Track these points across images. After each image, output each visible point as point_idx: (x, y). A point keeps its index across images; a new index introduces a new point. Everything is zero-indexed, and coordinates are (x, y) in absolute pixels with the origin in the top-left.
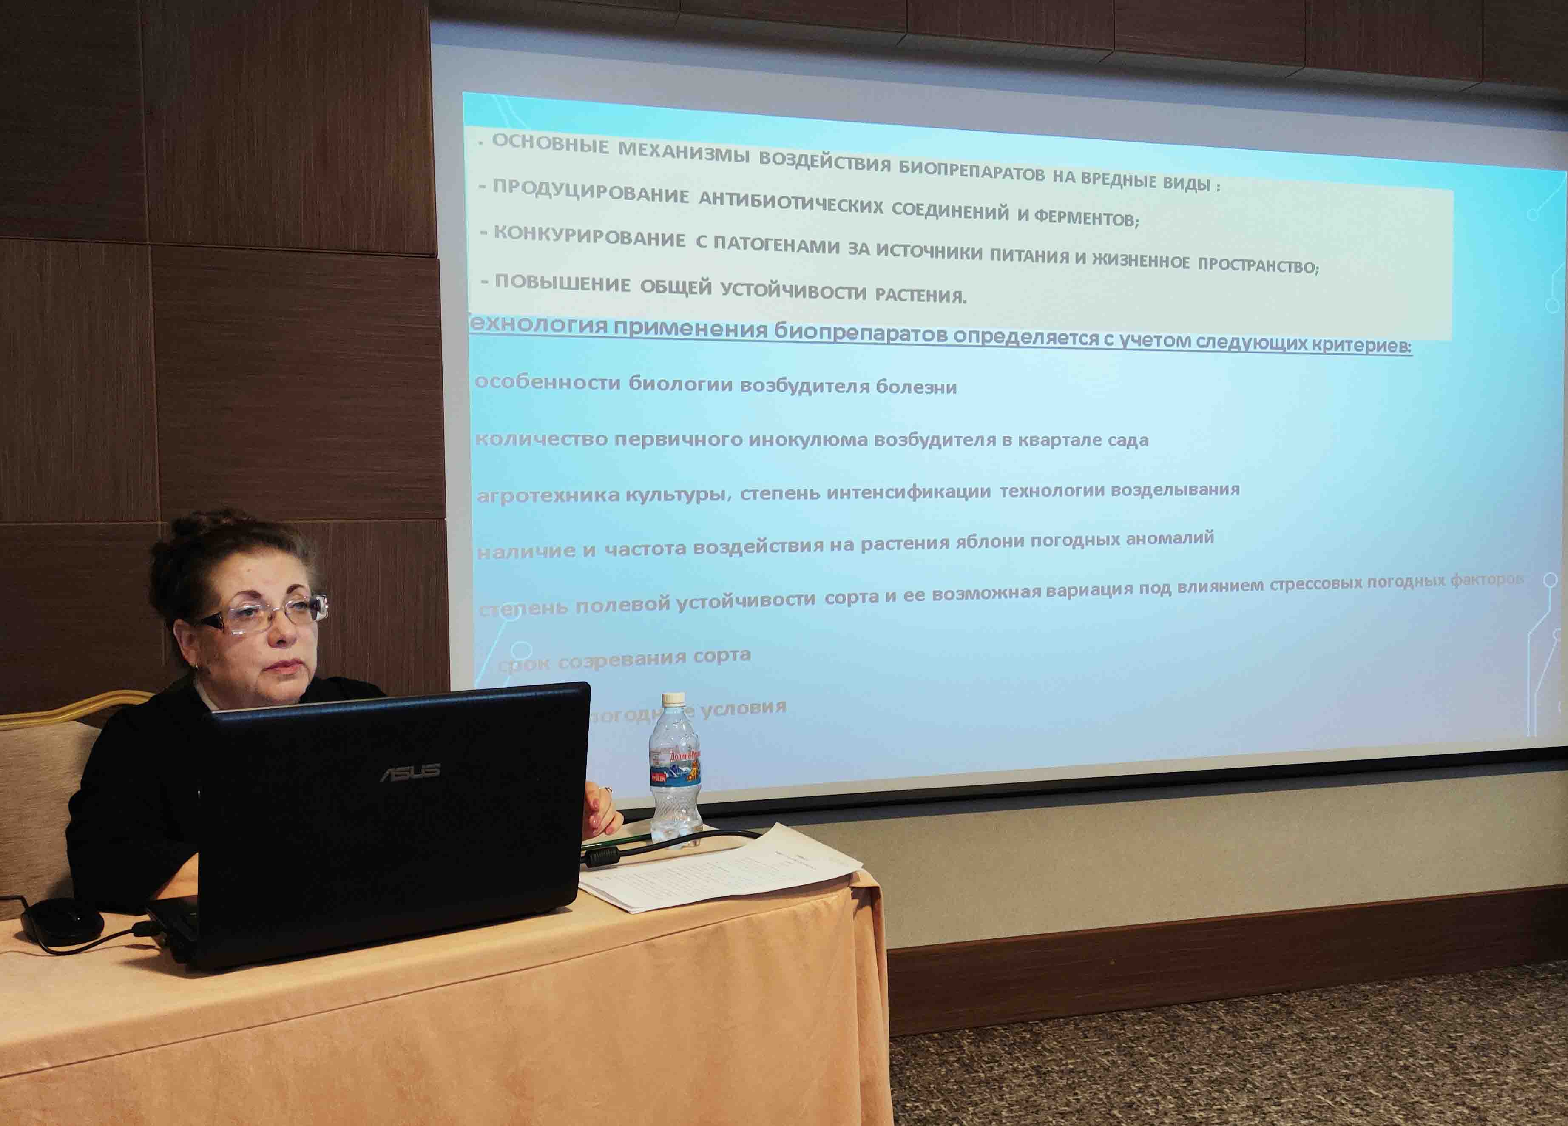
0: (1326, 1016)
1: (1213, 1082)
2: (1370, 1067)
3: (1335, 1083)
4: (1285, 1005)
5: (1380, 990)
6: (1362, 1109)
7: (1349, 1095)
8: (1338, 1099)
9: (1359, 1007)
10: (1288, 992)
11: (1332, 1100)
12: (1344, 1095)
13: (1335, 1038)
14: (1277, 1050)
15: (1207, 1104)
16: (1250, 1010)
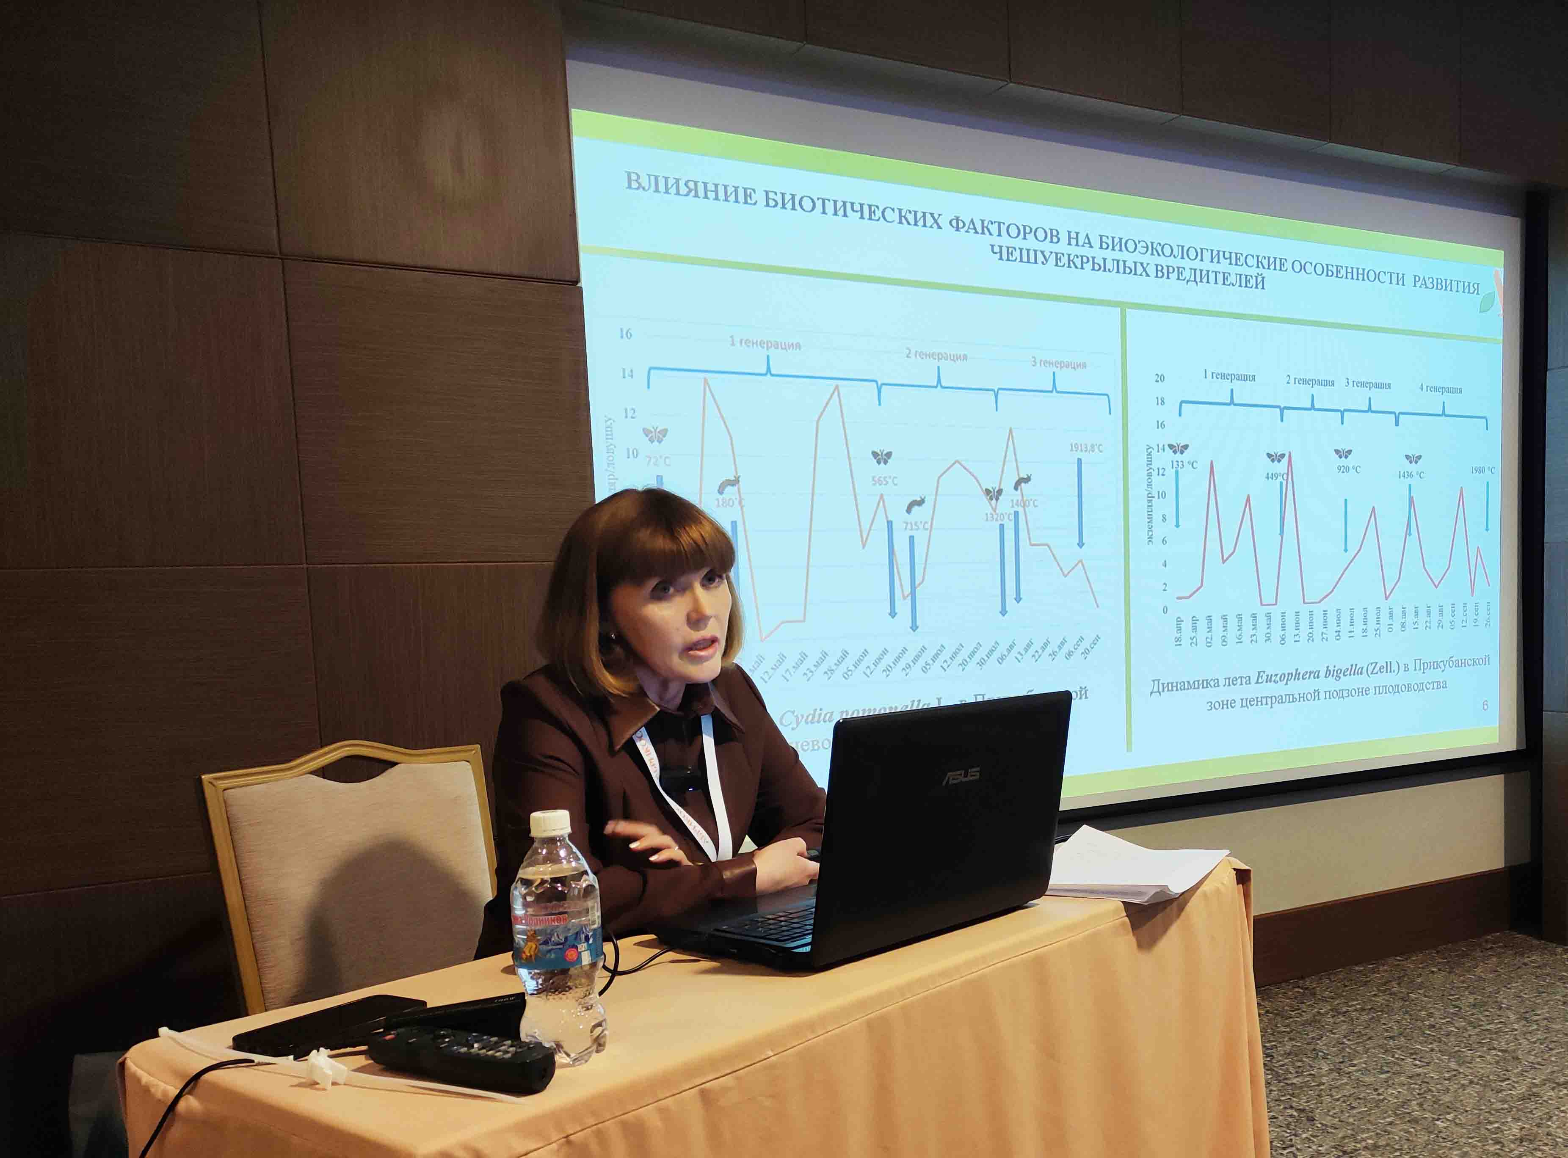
0: (1344, 994)
1: (1289, 1054)
2: (1405, 1029)
3: (1386, 1044)
4: (1306, 989)
5: (1373, 969)
6: (1420, 1061)
7: (1403, 1051)
8: (1397, 1056)
9: (1365, 984)
10: (1302, 978)
11: (1393, 1057)
12: (1399, 1052)
13: (1363, 1010)
14: (1323, 1024)
15: (1297, 1072)
16: (1280, 996)
